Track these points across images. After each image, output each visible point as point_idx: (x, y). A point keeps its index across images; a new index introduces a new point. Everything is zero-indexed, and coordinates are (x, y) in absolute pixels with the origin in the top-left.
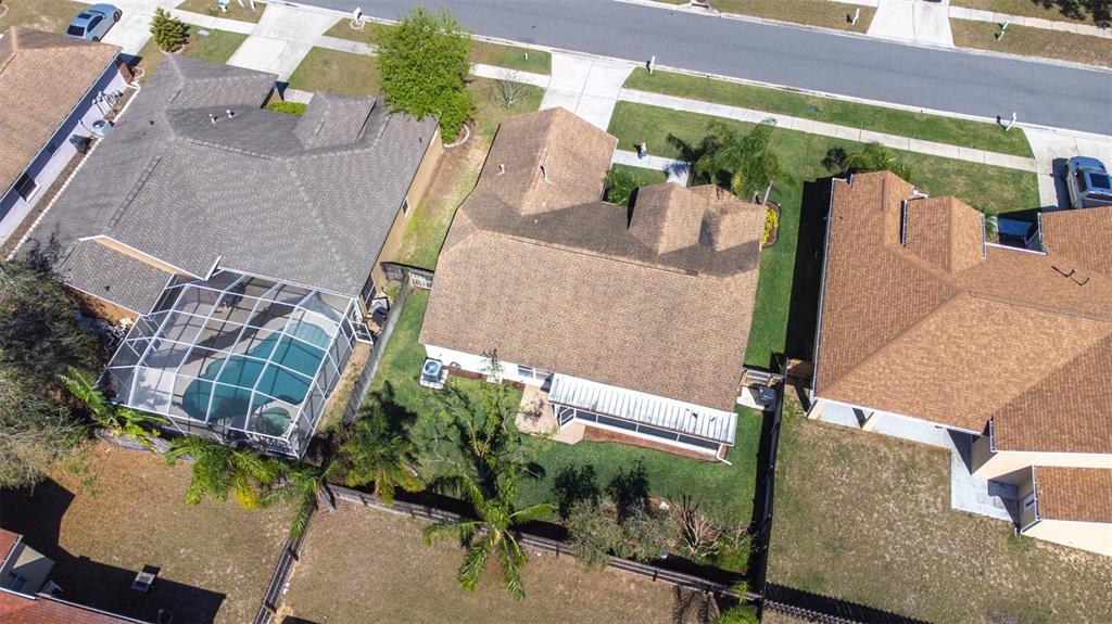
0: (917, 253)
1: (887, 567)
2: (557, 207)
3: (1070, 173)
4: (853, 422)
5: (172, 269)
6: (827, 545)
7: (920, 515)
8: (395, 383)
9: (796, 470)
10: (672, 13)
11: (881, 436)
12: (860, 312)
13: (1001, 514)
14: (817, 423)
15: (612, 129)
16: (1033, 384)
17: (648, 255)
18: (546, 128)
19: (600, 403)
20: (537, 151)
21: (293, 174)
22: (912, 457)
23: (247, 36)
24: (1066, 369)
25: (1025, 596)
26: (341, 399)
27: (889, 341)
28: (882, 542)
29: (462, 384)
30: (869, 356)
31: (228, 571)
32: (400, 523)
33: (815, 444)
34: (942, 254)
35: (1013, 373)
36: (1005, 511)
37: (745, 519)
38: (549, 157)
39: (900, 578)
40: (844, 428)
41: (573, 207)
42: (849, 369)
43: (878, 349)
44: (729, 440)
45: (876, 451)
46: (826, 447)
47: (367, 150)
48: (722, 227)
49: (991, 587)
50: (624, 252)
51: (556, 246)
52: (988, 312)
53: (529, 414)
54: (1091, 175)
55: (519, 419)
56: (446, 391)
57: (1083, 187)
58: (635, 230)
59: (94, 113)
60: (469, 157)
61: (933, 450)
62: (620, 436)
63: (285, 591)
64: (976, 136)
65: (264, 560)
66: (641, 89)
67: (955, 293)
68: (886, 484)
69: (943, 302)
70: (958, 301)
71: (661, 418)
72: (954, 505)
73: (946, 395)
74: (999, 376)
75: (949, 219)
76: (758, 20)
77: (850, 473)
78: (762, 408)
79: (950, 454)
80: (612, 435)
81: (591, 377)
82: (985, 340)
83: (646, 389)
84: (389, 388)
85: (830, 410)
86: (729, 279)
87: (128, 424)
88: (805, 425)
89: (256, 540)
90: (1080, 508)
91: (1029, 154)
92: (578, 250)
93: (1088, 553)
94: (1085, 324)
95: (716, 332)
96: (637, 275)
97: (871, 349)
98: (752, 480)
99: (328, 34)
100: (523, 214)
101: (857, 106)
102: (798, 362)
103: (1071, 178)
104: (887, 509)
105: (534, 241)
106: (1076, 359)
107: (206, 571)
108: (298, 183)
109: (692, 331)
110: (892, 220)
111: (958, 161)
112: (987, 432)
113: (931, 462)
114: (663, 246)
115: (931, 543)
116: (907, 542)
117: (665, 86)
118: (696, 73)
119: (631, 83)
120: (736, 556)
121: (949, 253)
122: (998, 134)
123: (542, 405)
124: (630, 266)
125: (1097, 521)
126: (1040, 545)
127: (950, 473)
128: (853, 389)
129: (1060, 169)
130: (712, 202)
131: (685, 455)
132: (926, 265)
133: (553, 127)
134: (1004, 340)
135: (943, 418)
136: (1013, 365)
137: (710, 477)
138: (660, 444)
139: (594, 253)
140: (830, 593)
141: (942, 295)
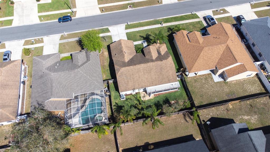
0: (194, 43)
1: (210, 96)
2: (131, 58)
3: (207, 19)
4: (195, 75)
5: (65, 99)
6: (201, 97)
7: (211, 85)
8: (117, 102)
9: (190, 87)
10: (126, 11)
11: (200, 75)
12: (189, 56)
13: (222, 80)
14: (189, 77)
15: (128, 39)
16: (219, 58)
17: (152, 61)
18: (121, 44)
20: (122, 49)
22: (206, 77)
23: (43, 46)
24: (223, 53)
25: (230, 91)
26: (109, 109)
27: (197, 60)
28: (208, 92)
29: (129, 97)
30: (194, 63)
31: (107, 148)
32: (132, 125)
33: (191, 81)
34: (197, 41)
35: (216, 57)
36: (222, 79)
37: (187, 98)
39: (213, 97)
40: (194, 77)
41: (133, 57)
42: (193, 67)
43: (195, 62)
44: (179, 86)
45: (200, 78)
46: (193, 81)
47: (90, 61)
48: (161, 51)
49: (225, 92)
50: (148, 62)
51: (137, 65)
52: (209, 49)
53: (143, 97)
54: (211, 19)
55: (142, 98)
56: (127, 99)
57: (210, 21)
58: (147, 57)
59: (22, 76)
60: (105, 54)
61: (208, 74)
62: (160, 94)
63: (119, 146)
64: (189, 17)
65: (112, 143)
66: (129, 29)
67: (203, 48)
68: (204, 83)
69: (202, 50)
70: (204, 49)
71: (165, 88)
72: (215, 82)
73: (208, 65)
74: (214, 58)
75: (196, 35)
76: (142, 7)
77: (198, 83)
78: (180, 79)
79: (211, 74)
80: (159, 94)
81: (153, 86)
82: (210, 53)
84: (116, 103)
85: (191, 75)
86: (168, 60)
88: (188, 79)
89: (109, 140)
90: (233, 74)
92: (141, 65)
93: (236, 80)
94: (223, 45)
97: (194, 62)
98: (184, 91)
99: (60, 39)
100: (126, 62)
101: (168, 18)
102: (183, 69)
104: (206, 87)
105: (132, 66)
106: (224, 51)
107: (103, 149)
109: (166, 71)
110: (187, 38)
111: (189, 23)
112: (216, 68)
113: (209, 76)
114: (154, 58)
115: (215, 89)
116: (211, 90)
117: (133, 27)
118: (137, 22)
119: (126, 28)
120: (188, 104)
121: (199, 41)
122: (193, 16)
123: (144, 94)
124: (151, 64)
125: (236, 75)
126: (229, 82)
127: (212, 77)
128: (194, 70)
129: (205, 18)
130: (156, 47)
131: (172, 92)
132: (196, 44)
134: (213, 52)
135: (209, 69)
136: (216, 56)
137: (178, 94)
138: (167, 92)
139: (144, 64)
140: (204, 103)
141: (201, 49)
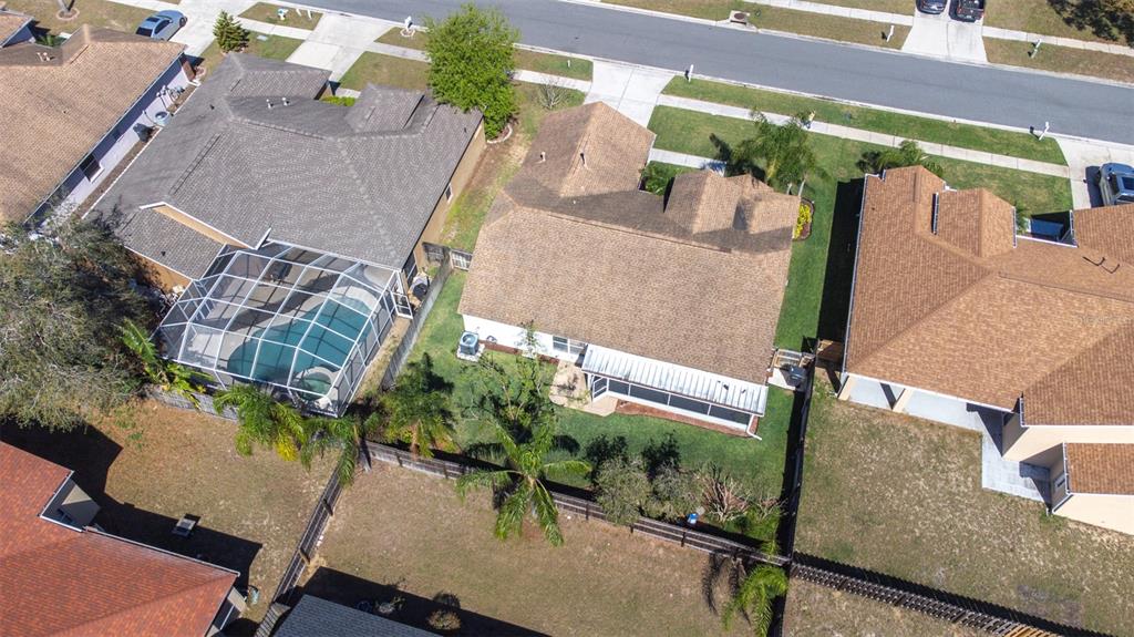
0: (948, 240)
1: (916, 541)
2: (595, 192)
3: (1103, 180)
4: (883, 403)
6: (856, 519)
7: (950, 493)
8: (434, 355)
9: (826, 447)
10: (710, 27)
11: (912, 418)
12: (891, 294)
13: (1033, 495)
14: (847, 403)
16: (1063, 362)
17: (683, 233)
19: (633, 373)
21: (344, 153)
22: (943, 438)
23: (302, 41)
24: (1096, 348)
25: (1056, 573)
26: (380, 368)
27: (919, 319)
28: (912, 518)
29: (498, 357)
30: (899, 333)
31: (265, 523)
32: (433, 485)
33: (845, 424)
34: (973, 240)
35: (1043, 353)
36: (1036, 491)
37: (774, 492)
38: (588, 144)
39: (928, 553)
40: (875, 410)
41: (611, 193)
42: (880, 346)
43: (909, 326)
44: (759, 411)
45: (907, 431)
46: (857, 427)
47: (414, 136)
49: (1023, 564)
50: (660, 230)
51: (594, 222)
52: (1018, 292)
53: (563, 387)
54: (1123, 178)
55: (554, 390)
56: (483, 362)
58: (670, 213)
59: (157, 105)
60: (511, 152)
61: (963, 433)
62: (652, 410)
63: (319, 543)
65: (299, 514)
66: (679, 95)
67: (984, 273)
68: (916, 463)
69: (973, 282)
70: (987, 282)
71: (692, 389)
72: (984, 486)
73: (976, 372)
74: (1029, 354)
77: (880, 452)
78: (793, 388)
79: (981, 437)
80: (644, 409)
81: (625, 349)
82: (1015, 319)
83: (678, 361)
84: (428, 360)
85: (860, 389)
87: (177, 379)
88: (836, 406)
89: (293, 496)
90: (1111, 482)
91: (1063, 162)
93: (1121, 534)
94: (1115, 305)
95: (749, 307)
96: (671, 251)
97: (901, 326)
98: (782, 455)
99: (379, 40)
100: (562, 195)
101: (890, 115)
102: (829, 343)
103: (1104, 183)
104: (917, 486)
105: (573, 218)
106: (1106, 339)
107: (243, 522)
108: (348, 162)
109: (725, 305)
110: (924, 212)
111: (991, 167)
112: (1017, 408)
113: (961, 444)
114: (698, 226)
115: (961, 520)
116: (938, 519)
117: (703, 93)
118: (733, 82)
119: (670, 90)
120: (765, 523)
121: (979, 239)
122: (1032, 143)
123: (575, 379)
124: (664, 244)
125: (1128, 493)
126: (1071, 525)
127: (981, 454)
128: (883, 365)
129: (1093, 176)
130: (747, 190)
131: (716, 429)
132: (956, 250)
133: (593, 119)
134: (1033, 319)
135: (973, 395)
136: (1043, 345)
137: (740, 450)
138: (691, 419)
140: (858, 563)
141: (973, 276)
